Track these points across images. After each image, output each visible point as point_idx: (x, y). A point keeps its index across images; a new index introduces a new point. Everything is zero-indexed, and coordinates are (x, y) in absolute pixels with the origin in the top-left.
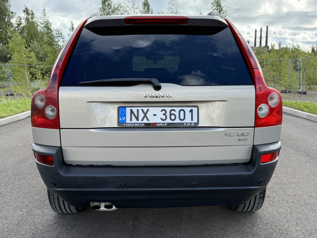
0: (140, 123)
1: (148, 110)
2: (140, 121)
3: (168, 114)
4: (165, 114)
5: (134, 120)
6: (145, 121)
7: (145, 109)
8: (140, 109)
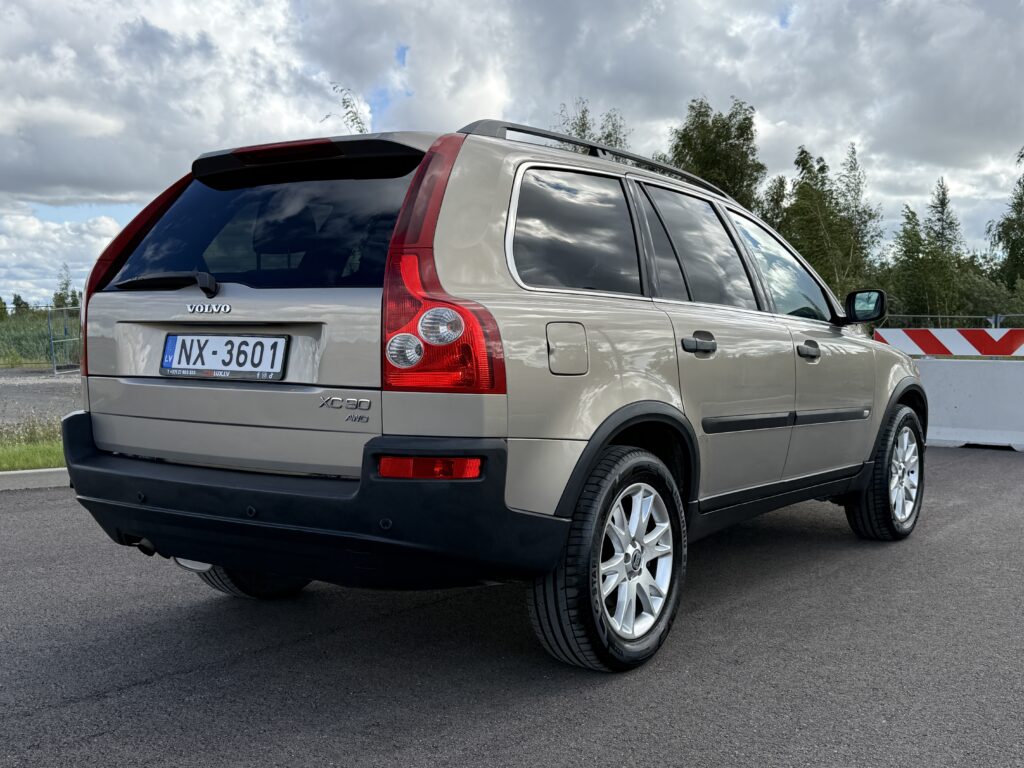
0: (189, 370)
1: (207, 341)
2: (191, 366)
3: (235, 352)
4: (230, 352)
5: (184, 364)
6: (199, 365)
7: (203, 339)
8: (196, 338)
